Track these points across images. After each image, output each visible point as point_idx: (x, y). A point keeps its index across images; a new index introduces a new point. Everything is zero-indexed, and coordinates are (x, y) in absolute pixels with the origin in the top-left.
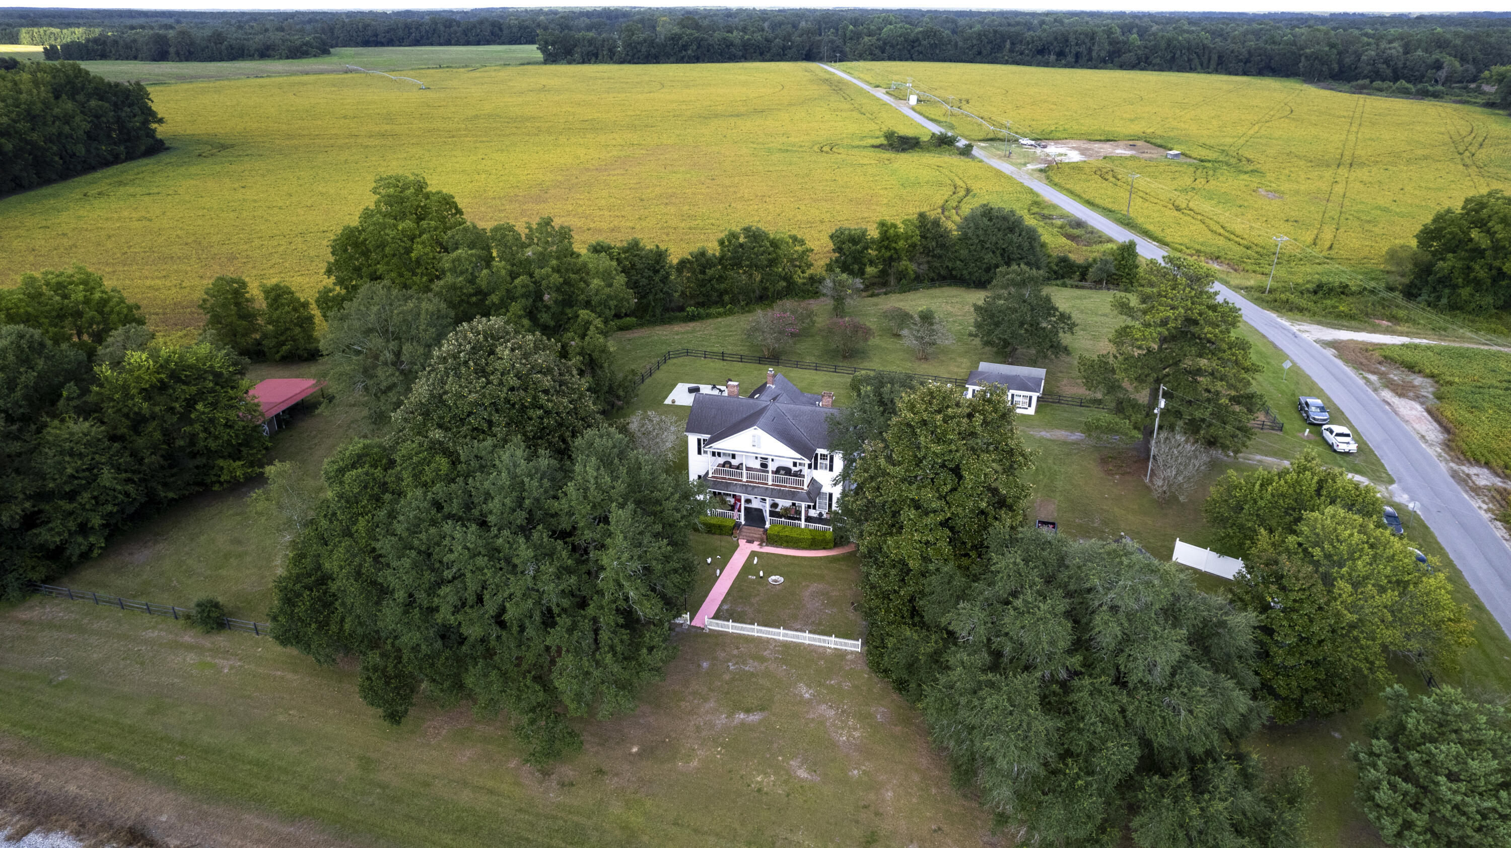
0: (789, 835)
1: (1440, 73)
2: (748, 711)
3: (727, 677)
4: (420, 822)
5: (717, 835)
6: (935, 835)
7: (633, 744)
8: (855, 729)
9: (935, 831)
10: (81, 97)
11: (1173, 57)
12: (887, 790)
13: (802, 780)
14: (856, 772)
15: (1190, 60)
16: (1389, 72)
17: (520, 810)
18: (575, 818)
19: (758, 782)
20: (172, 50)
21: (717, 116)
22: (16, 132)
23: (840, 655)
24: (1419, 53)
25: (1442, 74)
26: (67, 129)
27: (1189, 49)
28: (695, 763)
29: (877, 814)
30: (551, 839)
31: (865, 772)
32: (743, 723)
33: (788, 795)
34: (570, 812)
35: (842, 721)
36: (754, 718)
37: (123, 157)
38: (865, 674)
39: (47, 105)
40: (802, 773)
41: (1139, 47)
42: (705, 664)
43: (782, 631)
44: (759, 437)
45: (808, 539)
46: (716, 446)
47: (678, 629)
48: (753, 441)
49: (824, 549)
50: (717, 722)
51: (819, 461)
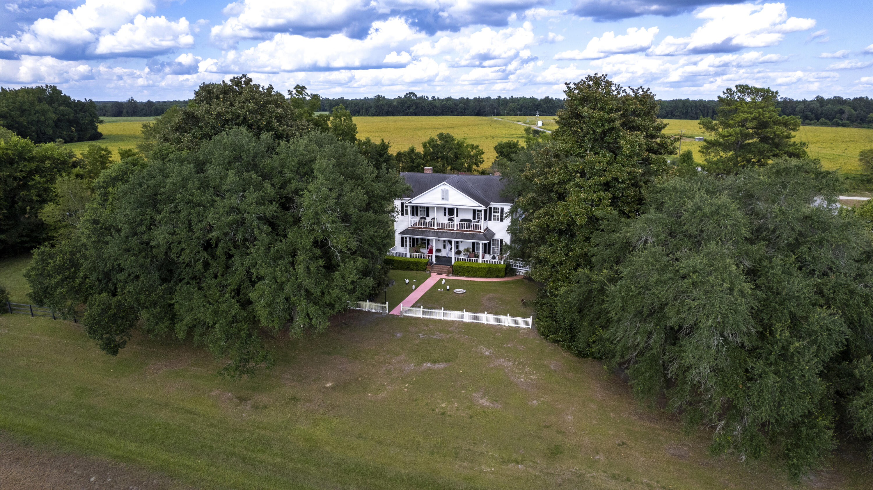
0: (472, 448)
1: (843, 116)
2: (434, 362)
3: (417, 342)
4: (112, 433)
5: (400, 446)
6: (620, 448)
7: (328, 381)
8: (532, 374)
9: (619, 445)
10: (55, 105)
11: (687, 112)
12: (567, 415)
13: (485, 407)
14: (535, 402)
15: (696, 113)
16: (813, 116)
17: (211, 425)
18: (263, 432)
19: (442, 408)
20: (124, 110)
21: (425, 129)
22: (10, 116)
23: (515, 330)
24: (829, 106)
25: (845, 116)
26: (43, 118)
27: (695, 107)
28: (383, 395)
29: (558, 432)
30: (235, 447)
31: (544, 403)
32: (429, 369)
33: (471, 417)
34: (258, 427)
35: (519, 369)
36: (441, 366)
37: (76, 139)
38: (538, 340)
39: (32, 103)
40: (485, 402)
41: (667, 106)
42: (398, 335)
43: (464, 313)
44: (447, 191)
45: (485, 268)
46: (415, 202)
47: (378, 316)
48: (443, 195)
49: (497, 277)
50: (406, 368)
51: (493, 214)
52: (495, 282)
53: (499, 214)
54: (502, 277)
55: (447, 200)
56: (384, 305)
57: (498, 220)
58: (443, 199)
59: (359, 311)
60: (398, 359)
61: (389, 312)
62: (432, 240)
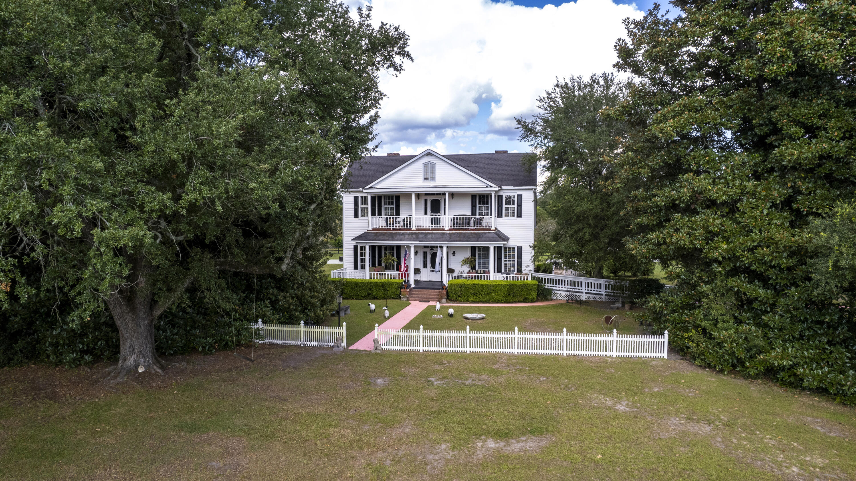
2: (502, 435)
36: (524, 445)
42: (380, 381)
43: (516, 335)
44: (433, 165)
45: (504, 286)
46: (378, 186)
47: (325, 352)
48: (426, 173)
49: (525, 300)
50: (430, 457)
51: (504, 206)
52: (523, 307)
53: (515, 206)
54: (532, 301)
55: (433, 179)
56: (336, 330)
57: (513, 215)
58: (426, 179)
59: (283, 346)
60: (396, 433)
61: (349, 344)
62: (409, 247)
